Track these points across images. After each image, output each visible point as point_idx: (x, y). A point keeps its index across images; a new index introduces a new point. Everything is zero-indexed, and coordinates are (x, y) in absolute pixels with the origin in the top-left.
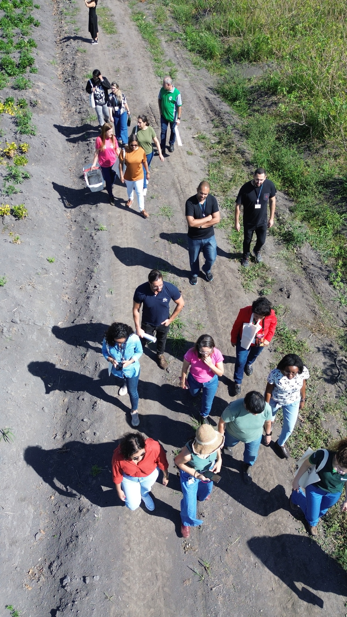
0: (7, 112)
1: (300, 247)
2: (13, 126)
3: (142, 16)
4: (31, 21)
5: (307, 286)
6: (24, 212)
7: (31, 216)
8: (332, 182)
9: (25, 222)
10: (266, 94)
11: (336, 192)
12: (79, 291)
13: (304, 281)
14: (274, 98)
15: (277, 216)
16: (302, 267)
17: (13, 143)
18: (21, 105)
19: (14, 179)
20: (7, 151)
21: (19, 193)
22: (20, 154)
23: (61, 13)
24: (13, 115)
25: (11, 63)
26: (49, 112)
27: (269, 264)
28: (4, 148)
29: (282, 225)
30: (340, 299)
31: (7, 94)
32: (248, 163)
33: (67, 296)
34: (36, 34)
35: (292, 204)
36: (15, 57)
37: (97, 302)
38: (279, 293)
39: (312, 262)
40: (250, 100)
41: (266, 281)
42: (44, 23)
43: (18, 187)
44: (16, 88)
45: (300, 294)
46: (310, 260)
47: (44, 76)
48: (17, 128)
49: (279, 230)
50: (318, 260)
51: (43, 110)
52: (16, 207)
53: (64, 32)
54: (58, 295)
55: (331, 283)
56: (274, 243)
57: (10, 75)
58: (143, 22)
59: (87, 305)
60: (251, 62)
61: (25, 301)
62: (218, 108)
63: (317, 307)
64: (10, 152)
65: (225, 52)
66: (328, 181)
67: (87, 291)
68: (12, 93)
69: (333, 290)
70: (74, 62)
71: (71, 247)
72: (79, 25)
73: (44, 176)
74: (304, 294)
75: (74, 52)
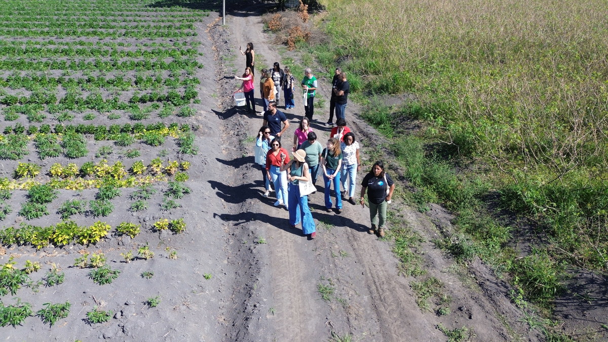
0: (171, 135)
1: (471, 261)
2: (176, 147)
3: (291, 60)
4: (195, 64)
5: (488, 305)
6: (182, 226)
7: (189, 230)
8: (488, 195)
9: (182, 236)
10: (409, 119)
11: (494, 205)
12: (237, 311)
13: (483, 299)
14: (416, 122)
15: (441, 229)
16: (477, 283)
17: (175, 161)
18: (184, 129)
19: (174, 194)
20: (169, 168)
21: (178, 208)
22: (181, 171)
23: (221, 59)
24: (176, 137)
25: (177, 96)
26: (209, 135)
27: (441, 279)
28: (166, 166)
29: (447, 238)
30: (527, 320)
31: (172, 120)
32: (401, 178)
33: (223, 317)
34: (199, 74)
35: (452, 217)
36: (180, 91)
37: (257, 324)
38: (459, 313)
39: (486, 277)
40: (394, 124)
41: (441, 299)
42: (206, 66)
43: (177, 202)
44: (182, 115)
45: (483, 314)
46: (484, 275)
47: (206, 106)
48: (179, 148)
49: (445, 243)
50: (491, 275)
51: (204, 134)
52: (175, 221)
53: (223, 73)
54: (213, 317)
55: (512, 302)
56: (443, 257)
57: (175, 105)
58: (292, 65)
59: (246, 327)
60: (390, 94)
61: (178, 324)
62: (365, 130)
63: (505, 329)
64: (171, 170)
65: (366, 87)
66: (484, 194)
67: (246, 311)
68: (175, 120)
69: (517, 310)
70: (232, 95)
71: (228, 262)
72: (236, 67)
73: (203, 191)
74: (487, 314)
75: (233, 87)
